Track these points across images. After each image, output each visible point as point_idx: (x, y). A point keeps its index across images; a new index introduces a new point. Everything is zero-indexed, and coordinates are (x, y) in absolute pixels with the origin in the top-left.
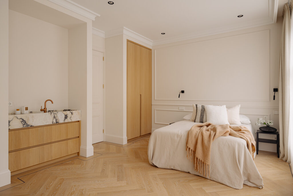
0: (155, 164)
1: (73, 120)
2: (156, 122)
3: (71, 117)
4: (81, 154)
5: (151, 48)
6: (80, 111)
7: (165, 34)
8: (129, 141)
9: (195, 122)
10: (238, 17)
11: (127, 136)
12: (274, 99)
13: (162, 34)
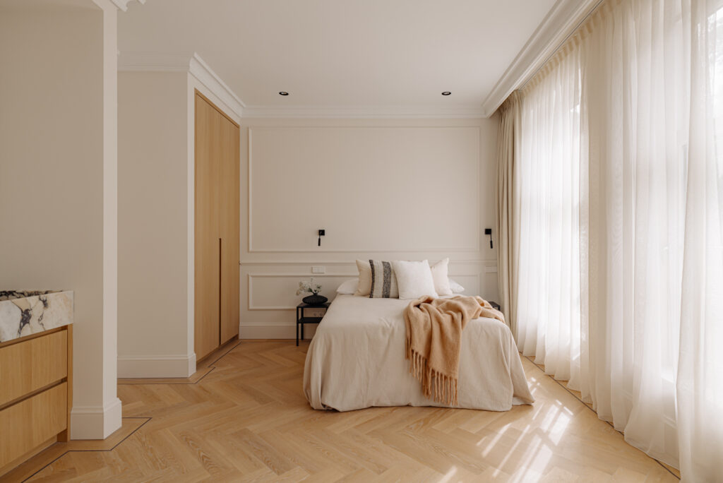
0: (333, 406)
1: (51, 325)
2: (251, 307)
3: (42, 316)
4: (72, 435)
5: (238, 121)
6: (69, 294)
7: (287, 94)
8: (200, 364)
9: (370, 297)
10: (443, 94)
11: (195, 351)
12: (492, 247)
13: (280, 93)
